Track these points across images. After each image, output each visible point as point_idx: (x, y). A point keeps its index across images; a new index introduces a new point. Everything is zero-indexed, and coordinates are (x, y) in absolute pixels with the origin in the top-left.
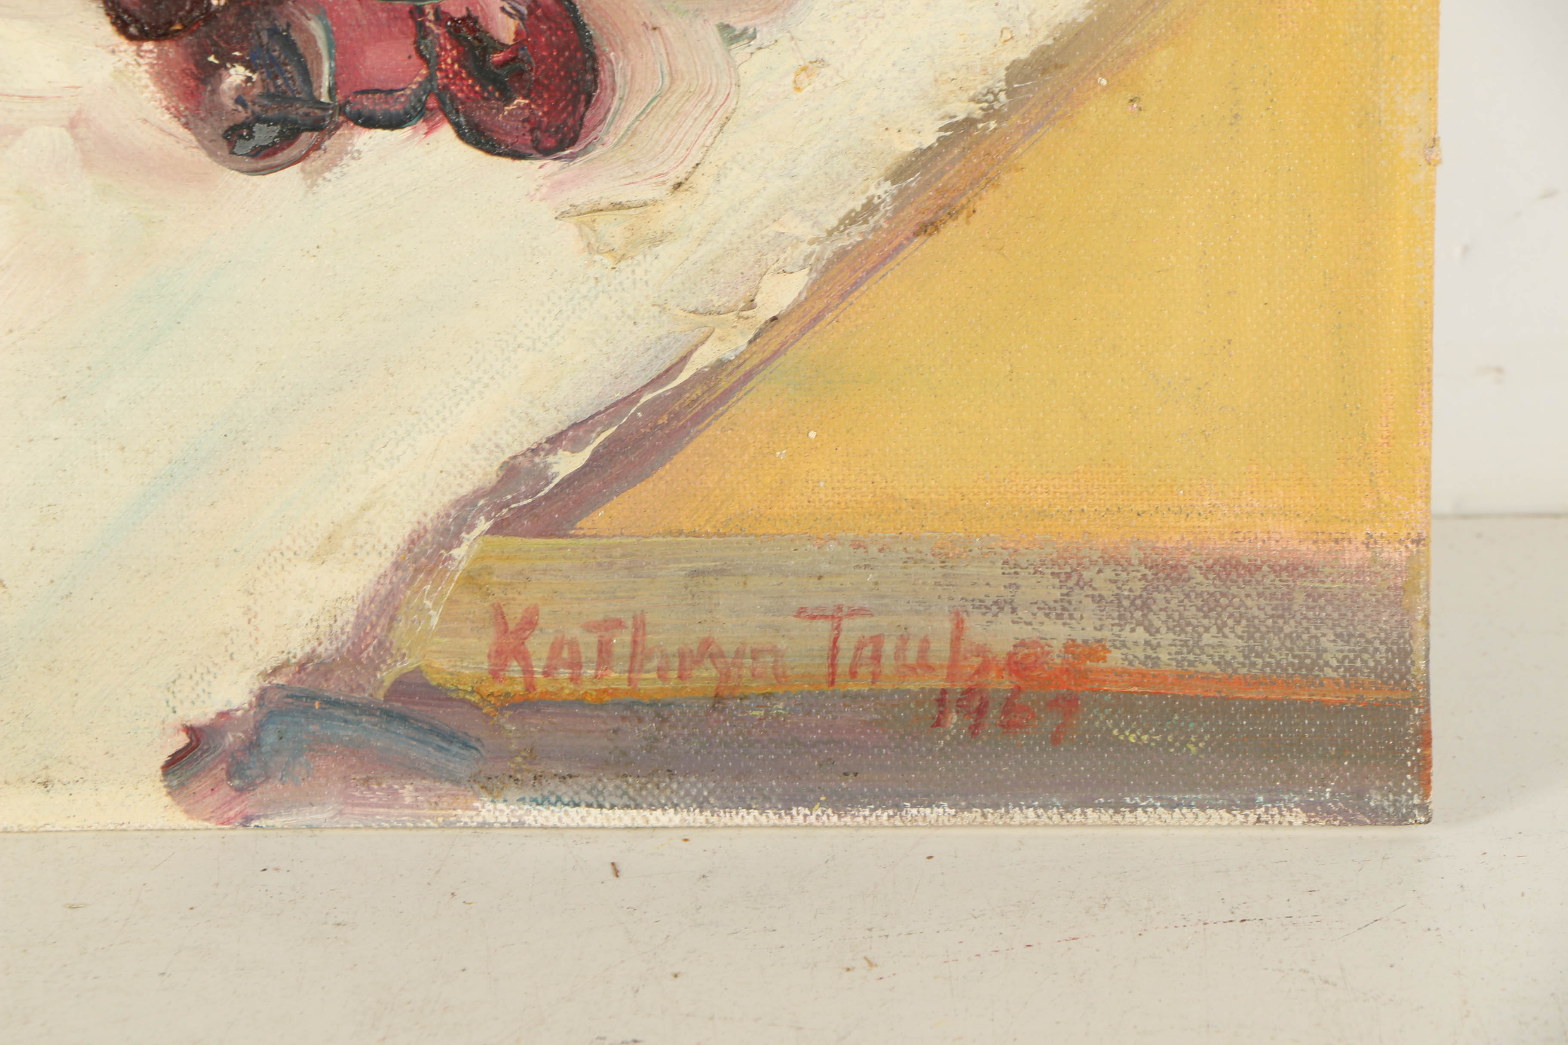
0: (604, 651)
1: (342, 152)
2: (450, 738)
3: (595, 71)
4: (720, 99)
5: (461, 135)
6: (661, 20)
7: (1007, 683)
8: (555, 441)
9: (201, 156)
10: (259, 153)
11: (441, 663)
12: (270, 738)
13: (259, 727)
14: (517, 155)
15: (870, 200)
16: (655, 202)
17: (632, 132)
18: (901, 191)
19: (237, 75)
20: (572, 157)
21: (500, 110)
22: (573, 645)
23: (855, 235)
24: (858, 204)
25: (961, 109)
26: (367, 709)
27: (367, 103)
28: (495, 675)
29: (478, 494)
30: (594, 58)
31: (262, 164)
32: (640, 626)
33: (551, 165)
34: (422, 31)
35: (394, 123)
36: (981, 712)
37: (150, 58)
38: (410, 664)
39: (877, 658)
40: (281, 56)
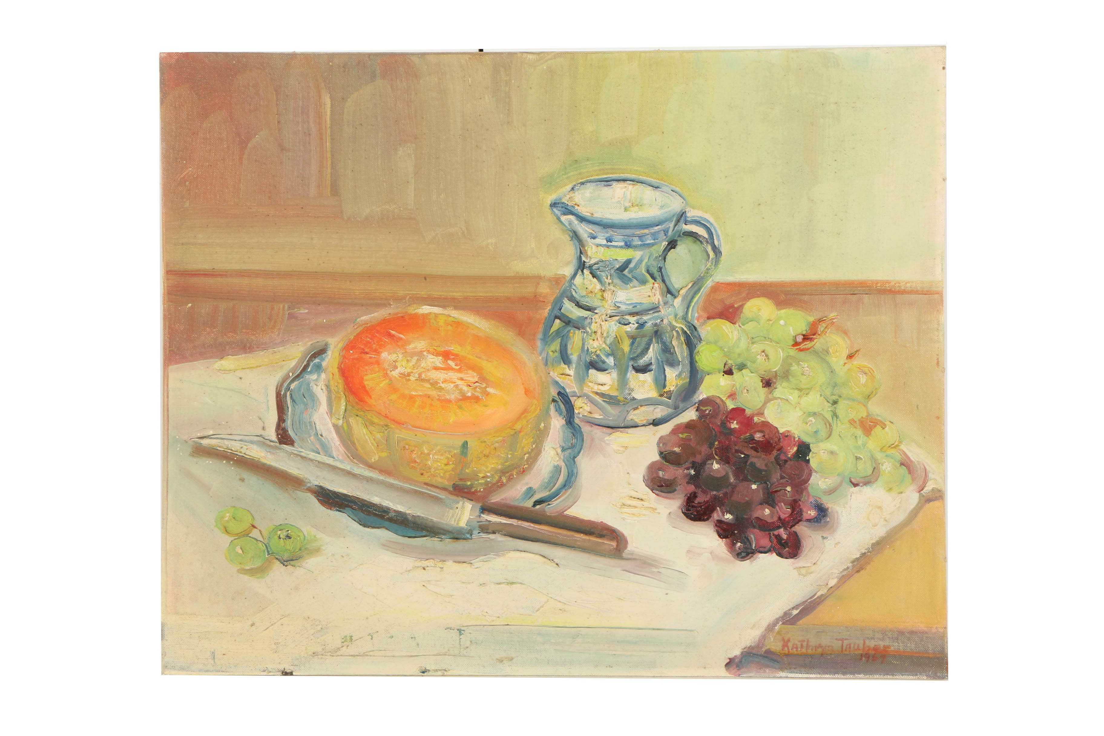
0: (802, 646)
1: (757, 558)
2: (775, 661)
3: (800, 544)
4: (822, 549)
5: (777, 555)
6: (812, 535)
7: (873, 653)
8: (794, 608)
9: (733, 558)
10: (742, 558)
11: (773, 648)
12: (743, 660)
13: (741, 659)
14: (786, 558)
15: (848, 566)
16: (810, 566)
17: (806, 554)
18: (853, 565)
19: (739, 544)
20: (796, 559)
21: (784, 550)
22: (796, 645)
23: (846, 573)
24: (846, 567)
25: (863, 552)
26: (760, 656)
27: (761, 549)
28: (783, 650)
29: (780, 618)
30: (800, 542)
31: (743, 560)
32: (808, 642)
33: (792, 560)
34: (770, 537)
35: (765, 553)
36: (868, 658)
37: (724, 542)
38: (768, 647)
39: (850, 648)
40: (746, 541)
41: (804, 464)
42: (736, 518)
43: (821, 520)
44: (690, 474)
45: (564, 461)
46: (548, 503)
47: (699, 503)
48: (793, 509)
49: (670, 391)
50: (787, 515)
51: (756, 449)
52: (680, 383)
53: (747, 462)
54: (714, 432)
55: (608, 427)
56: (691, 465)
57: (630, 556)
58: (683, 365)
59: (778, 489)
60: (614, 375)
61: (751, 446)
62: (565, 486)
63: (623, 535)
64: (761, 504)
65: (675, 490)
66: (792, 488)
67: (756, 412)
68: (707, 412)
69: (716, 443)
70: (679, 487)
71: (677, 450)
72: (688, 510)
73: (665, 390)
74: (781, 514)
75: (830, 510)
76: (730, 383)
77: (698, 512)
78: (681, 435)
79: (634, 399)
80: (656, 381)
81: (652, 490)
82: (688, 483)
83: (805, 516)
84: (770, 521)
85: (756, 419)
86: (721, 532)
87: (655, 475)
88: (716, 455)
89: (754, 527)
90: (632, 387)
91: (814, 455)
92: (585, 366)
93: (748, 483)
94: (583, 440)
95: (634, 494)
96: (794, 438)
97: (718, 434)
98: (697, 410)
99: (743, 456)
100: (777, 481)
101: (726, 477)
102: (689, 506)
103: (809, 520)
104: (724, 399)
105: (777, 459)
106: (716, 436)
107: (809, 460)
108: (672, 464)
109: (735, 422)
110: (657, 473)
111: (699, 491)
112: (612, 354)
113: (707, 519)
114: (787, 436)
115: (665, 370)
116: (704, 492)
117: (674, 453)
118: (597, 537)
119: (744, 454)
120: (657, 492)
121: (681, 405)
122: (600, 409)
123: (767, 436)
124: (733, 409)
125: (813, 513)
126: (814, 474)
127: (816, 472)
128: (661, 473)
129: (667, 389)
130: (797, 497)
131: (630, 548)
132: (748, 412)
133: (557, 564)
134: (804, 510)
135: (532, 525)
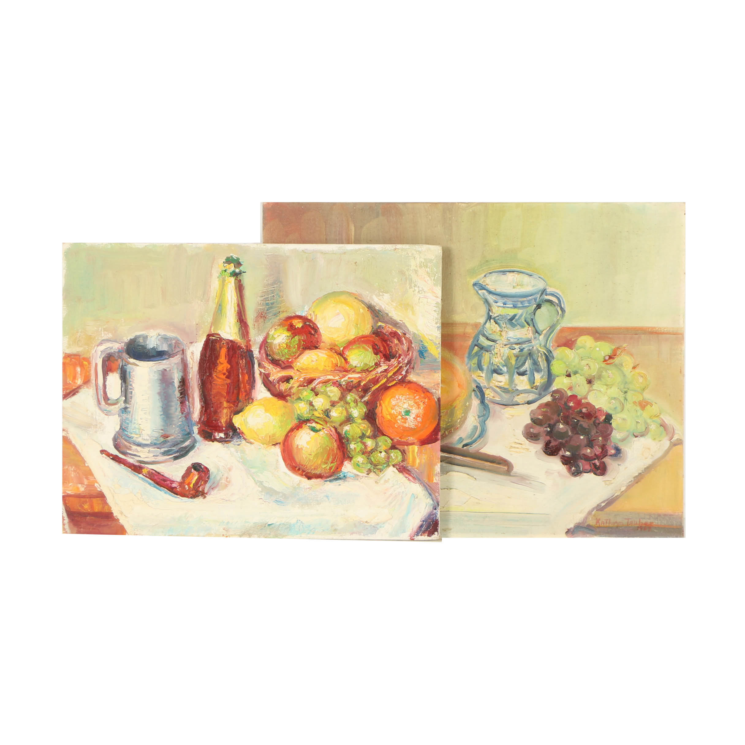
0: (606, 523)
1: (583, 475)
2: (592, 530)
4: (618, 471)
5: (594, 474)
7: (644, 526)
8: (602, 502)
9: (570, 476)
10: (575, 475)
11: (591, 523)
12: (575, 530)
13: (574, 529)
14: (599, 476)
15: (632, 480)
16: (611, 480)
17: (609, 474)
18: (634, 479)
19: (573, 468)
20: (604, 476)
21: (597, 471)
22: (604, 522)
23: (630, 483)
24: (630, 480)
25: (640, 472)
26: (585, 528)
27: (585, 471)
28: (596, 524)
29: (595, 507)
30: (606, 467)
32: (610, 520)
33: (602, 477)
34: (590, 464)
35: (588, 473)
36: (642, 528)
37: (565, 467)
38: (588, 523)
39: (632, 523)
40: (577, 466)
41: (608, 425)
42: (572, 454)
43: (617, 455)
44: (547, 430)
45: (479, 423)
46: (470, 446)
47: (552, 446)
48: (603, 449)
49: (537, 386)
50: (599, 453)
51: (583, 417)
52: (543, 381)
53: (578, 424)
54: (560, 408)
55: (503, 405)
56: (548, 426)
57: (514, 475)
58: (544, 371)
59: (595, 438)
60: (507, 376)
61: (580, 415)
62: (479, 436)
63: (511, 463)
64: (586, 447)
65: (539, 439)
66: (602, 438)
67: (583, 397)
68: (557, 397)
69: (562, 414)
70: (541, 437)
71: (540, 417)
72: (546, 450)
73: (534, 385)
74: (596, 452)
75: (622, 450)
76: (569, 381)
77: (551, 451)
78: (542, 409)
79: (517, 390)
80: (529, 380)
81: (527, 439)
82: (546, 435)
83: (609, 453)
84: (590, 456)
85: (583, 401)
86: (564, 461)
87: (528, 431)
88: (562, 420)
89: (582, 459)
90: (516, 383)
91: (614, 420)
92: (491, 371)
93: (579, 435)
94: (489, 412)
95: (517, 441)
96: (604, 411)
97: (562, 408)
98: (551, 396)
99: (576, 421)
100: (594, 434)
101: (567, 432)
102: (547, 448)
103: (611, 455)
104: (566, 390)
105: (594, 423)
106: (561, 410)
107: (611, 423)
108: (538, 425)
109: (572, 402)
110: (530, 430)
111: (552, 440)
112: (506, 365)
113: (556, 455)
114: (600, 410)
115: (534, 374)
116: (555, 440)
117: (539, 419)
118: (497, 464)
119: (576, 420)
120: (530, 440)
121: (543, 393)
122: (499, 395)
123: (589, 410)
124: (571, 396)
125: (613, 452)
126: (614, 431)
127: (615, 429)
128: (532, 430)
129: (535, 384)
130: (605, 443)
131: (515, 470)
132: (579, 397)
133: (475, 479)
134: (609, 450)
135: (462, 457)
